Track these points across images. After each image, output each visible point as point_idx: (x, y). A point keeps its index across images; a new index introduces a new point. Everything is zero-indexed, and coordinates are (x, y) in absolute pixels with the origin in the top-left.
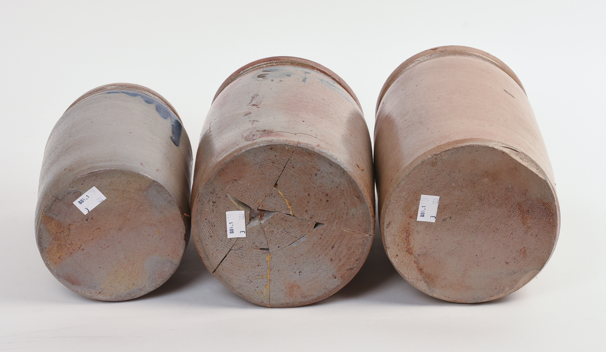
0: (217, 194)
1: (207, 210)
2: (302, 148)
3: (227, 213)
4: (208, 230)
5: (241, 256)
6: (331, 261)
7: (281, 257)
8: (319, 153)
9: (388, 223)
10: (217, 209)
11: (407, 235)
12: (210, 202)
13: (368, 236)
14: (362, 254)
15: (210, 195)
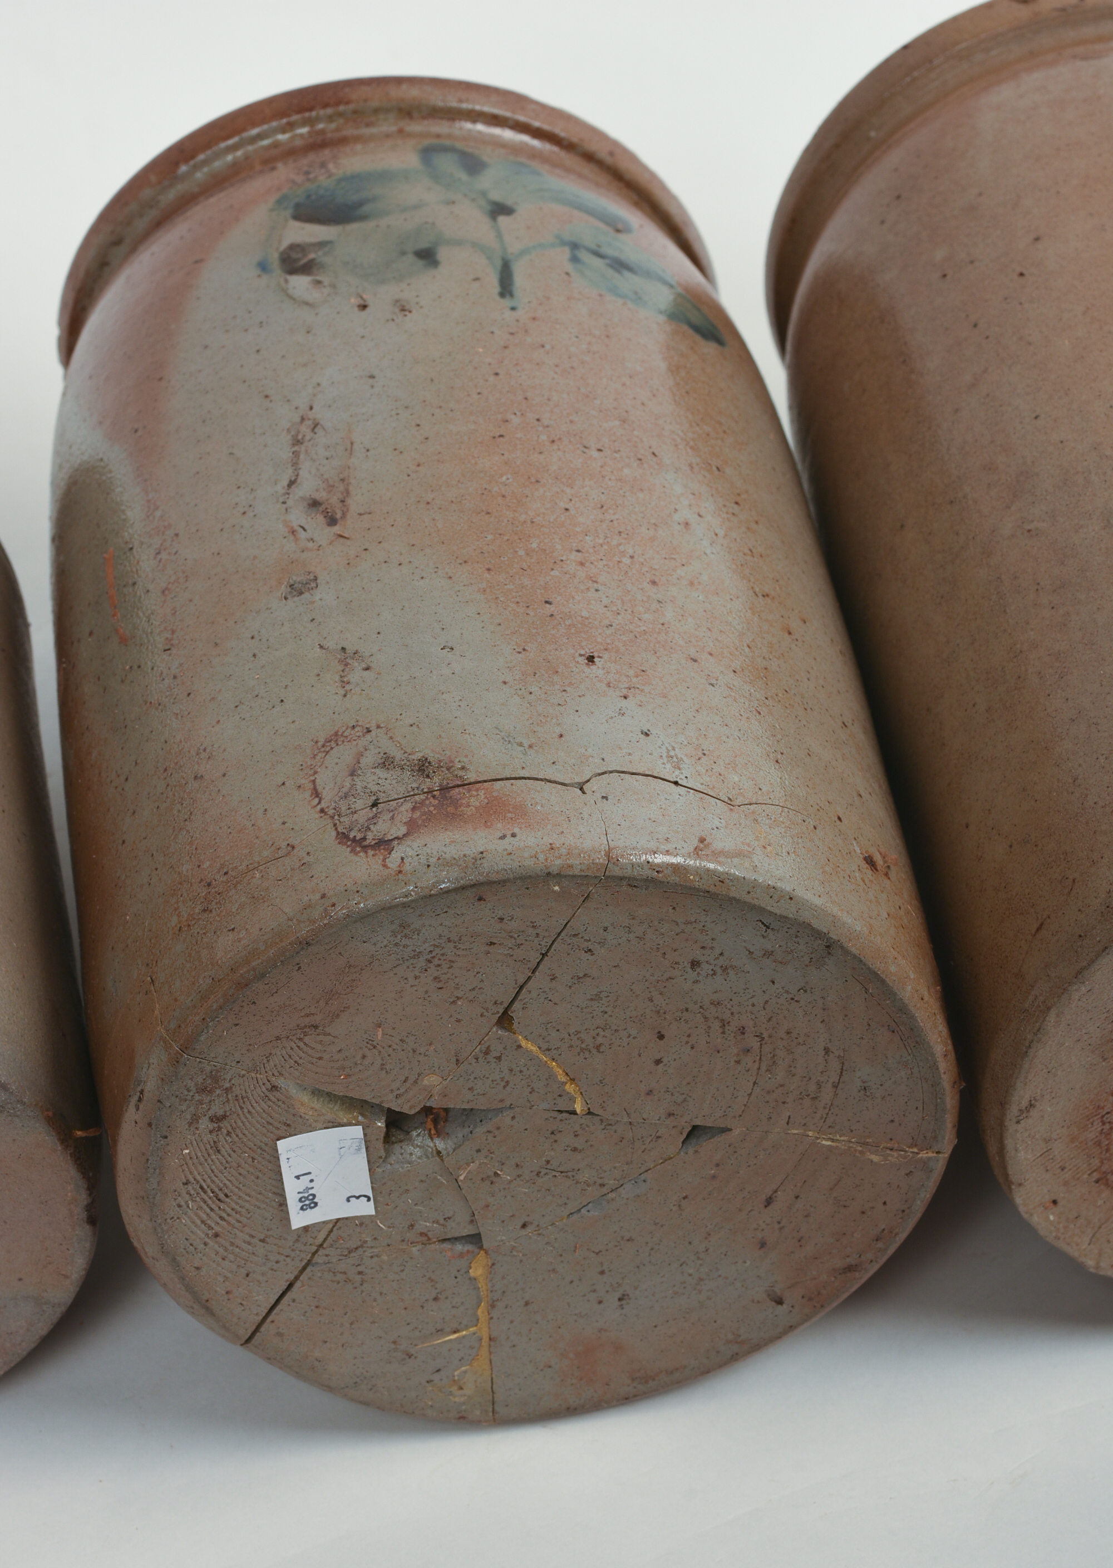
0: (227, 1090)
1: (187, 1151)
2: (629, 878)
3: (283, 1145)
4: (199, 1217)
5: (358, 1278)
6: (760, 1248)
7: (535, 1259)
8: (712, 889)
9: (1024, 1103)
10: (236, 1139)
11: (1102, 1130)
12: (200, 1121)
13: (931, 1155)
14: (902, 1218)
15: (197, 1097)
